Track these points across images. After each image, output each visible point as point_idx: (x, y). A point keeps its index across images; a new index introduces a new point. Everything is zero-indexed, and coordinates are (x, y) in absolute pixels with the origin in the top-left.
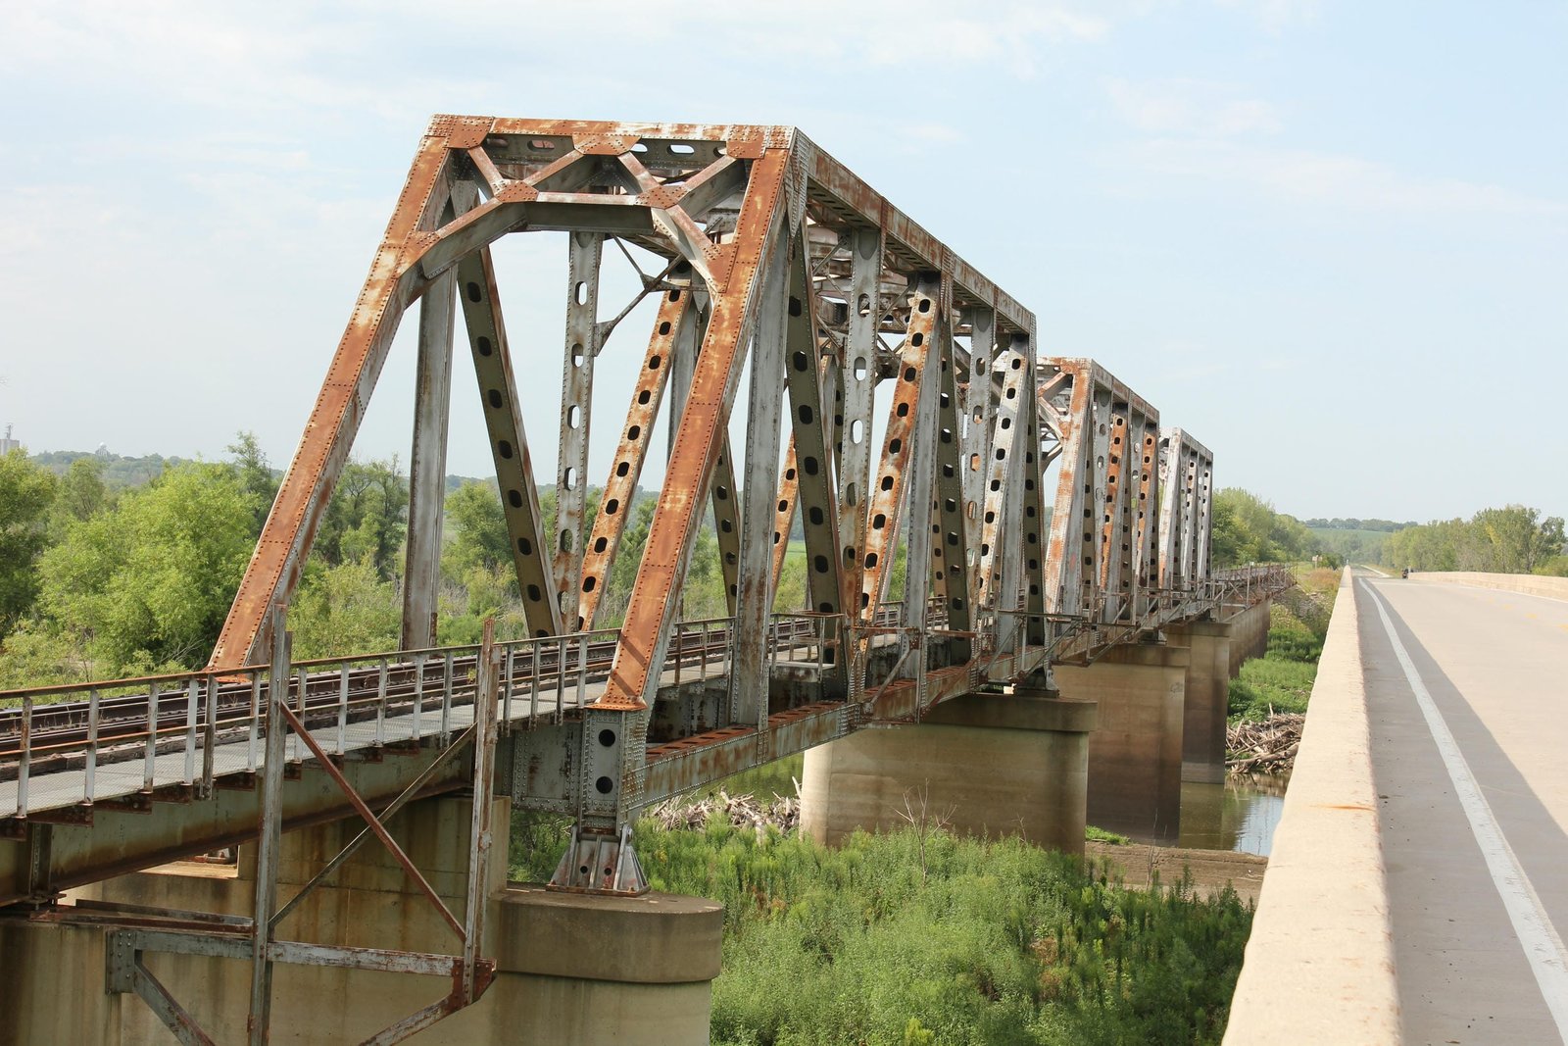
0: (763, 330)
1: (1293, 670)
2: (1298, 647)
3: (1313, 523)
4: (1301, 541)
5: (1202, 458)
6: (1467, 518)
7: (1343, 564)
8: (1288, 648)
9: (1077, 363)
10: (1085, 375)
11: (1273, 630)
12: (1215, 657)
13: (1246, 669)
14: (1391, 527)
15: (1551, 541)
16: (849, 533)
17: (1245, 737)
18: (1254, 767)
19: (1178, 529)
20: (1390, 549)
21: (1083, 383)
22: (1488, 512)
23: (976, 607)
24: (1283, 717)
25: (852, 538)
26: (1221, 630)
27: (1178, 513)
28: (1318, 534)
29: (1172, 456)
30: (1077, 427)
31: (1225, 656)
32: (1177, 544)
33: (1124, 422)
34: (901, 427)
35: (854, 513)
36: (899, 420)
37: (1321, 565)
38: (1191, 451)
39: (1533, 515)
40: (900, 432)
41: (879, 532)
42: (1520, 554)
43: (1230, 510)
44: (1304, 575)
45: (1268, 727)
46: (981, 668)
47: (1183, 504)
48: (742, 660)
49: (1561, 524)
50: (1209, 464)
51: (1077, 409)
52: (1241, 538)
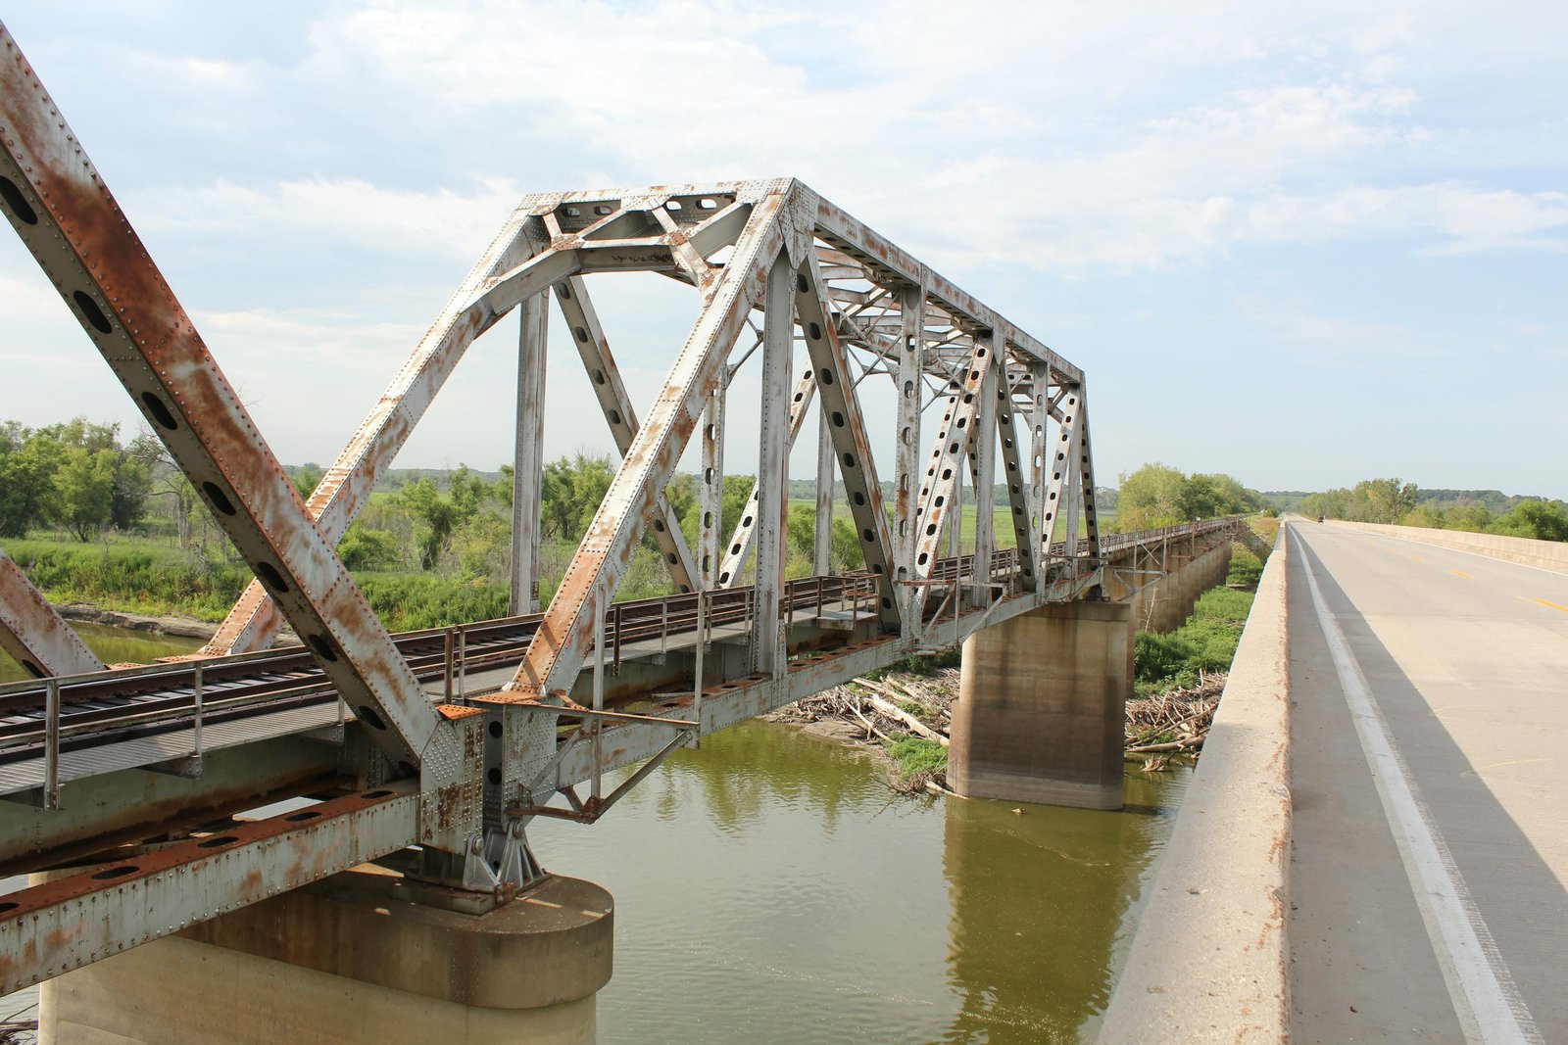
1: (1240, 600)
3: (1267, 494)
7: (1282, 514)
8: (1243, 573)
11: (1234, 561)
14: (1305, 495)
15: (1410, 498)
17: (1171, 709)
20: (1305, 505)
42: (1388, 508)
45: (1197, 697)
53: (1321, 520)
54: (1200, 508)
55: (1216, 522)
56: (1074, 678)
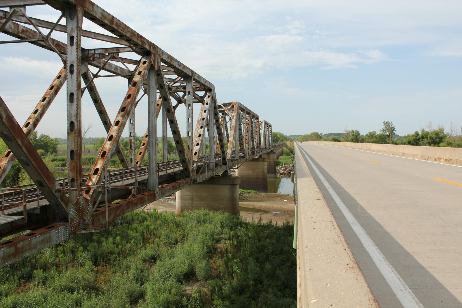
1: (287, 157)
2: (287, 153)
4: (287, 138)
5: (269, 125)
6: (309, 134)
7: (294, 141)
8: (286, 153)
9: (235, 103)
10: (237, 105)
11: (284, 151)
12: (274, 157)
13: (280, 157)
14: (299, 136)
15: (321, 136)
16: (71, 144)
17: (280, 169)
18: (281, 174)
19: (265, 137)
20: (299, 139)
21: (236, 107)
22: (312, 133)
24: (285, 165)
25: (73, 146)
26: (275, 153)
27: (265, 134)
28: (290, 137)
29: (263, 125)
30: (235, 116)
31: (275, 157)
32: (265, 140)
33: (250, 117)
34: (127, 103)
35: (73, 135)
36: (127, 100)
37: (290, 141)
38: (266, 124)
39: (318, 133)
40: (126, 104)
41: (109, 142)
42: (317, 138)
43: (277, 135)
44: (288, 143)
45: (283, 167)
46: (195, 178)
47: (266, 133)
50: (271, 126)
51: (235, 112)
52: (279, 138)
53: (302, 142)
54: (275, 140)
55: (278, 143)
56: (270, 161)
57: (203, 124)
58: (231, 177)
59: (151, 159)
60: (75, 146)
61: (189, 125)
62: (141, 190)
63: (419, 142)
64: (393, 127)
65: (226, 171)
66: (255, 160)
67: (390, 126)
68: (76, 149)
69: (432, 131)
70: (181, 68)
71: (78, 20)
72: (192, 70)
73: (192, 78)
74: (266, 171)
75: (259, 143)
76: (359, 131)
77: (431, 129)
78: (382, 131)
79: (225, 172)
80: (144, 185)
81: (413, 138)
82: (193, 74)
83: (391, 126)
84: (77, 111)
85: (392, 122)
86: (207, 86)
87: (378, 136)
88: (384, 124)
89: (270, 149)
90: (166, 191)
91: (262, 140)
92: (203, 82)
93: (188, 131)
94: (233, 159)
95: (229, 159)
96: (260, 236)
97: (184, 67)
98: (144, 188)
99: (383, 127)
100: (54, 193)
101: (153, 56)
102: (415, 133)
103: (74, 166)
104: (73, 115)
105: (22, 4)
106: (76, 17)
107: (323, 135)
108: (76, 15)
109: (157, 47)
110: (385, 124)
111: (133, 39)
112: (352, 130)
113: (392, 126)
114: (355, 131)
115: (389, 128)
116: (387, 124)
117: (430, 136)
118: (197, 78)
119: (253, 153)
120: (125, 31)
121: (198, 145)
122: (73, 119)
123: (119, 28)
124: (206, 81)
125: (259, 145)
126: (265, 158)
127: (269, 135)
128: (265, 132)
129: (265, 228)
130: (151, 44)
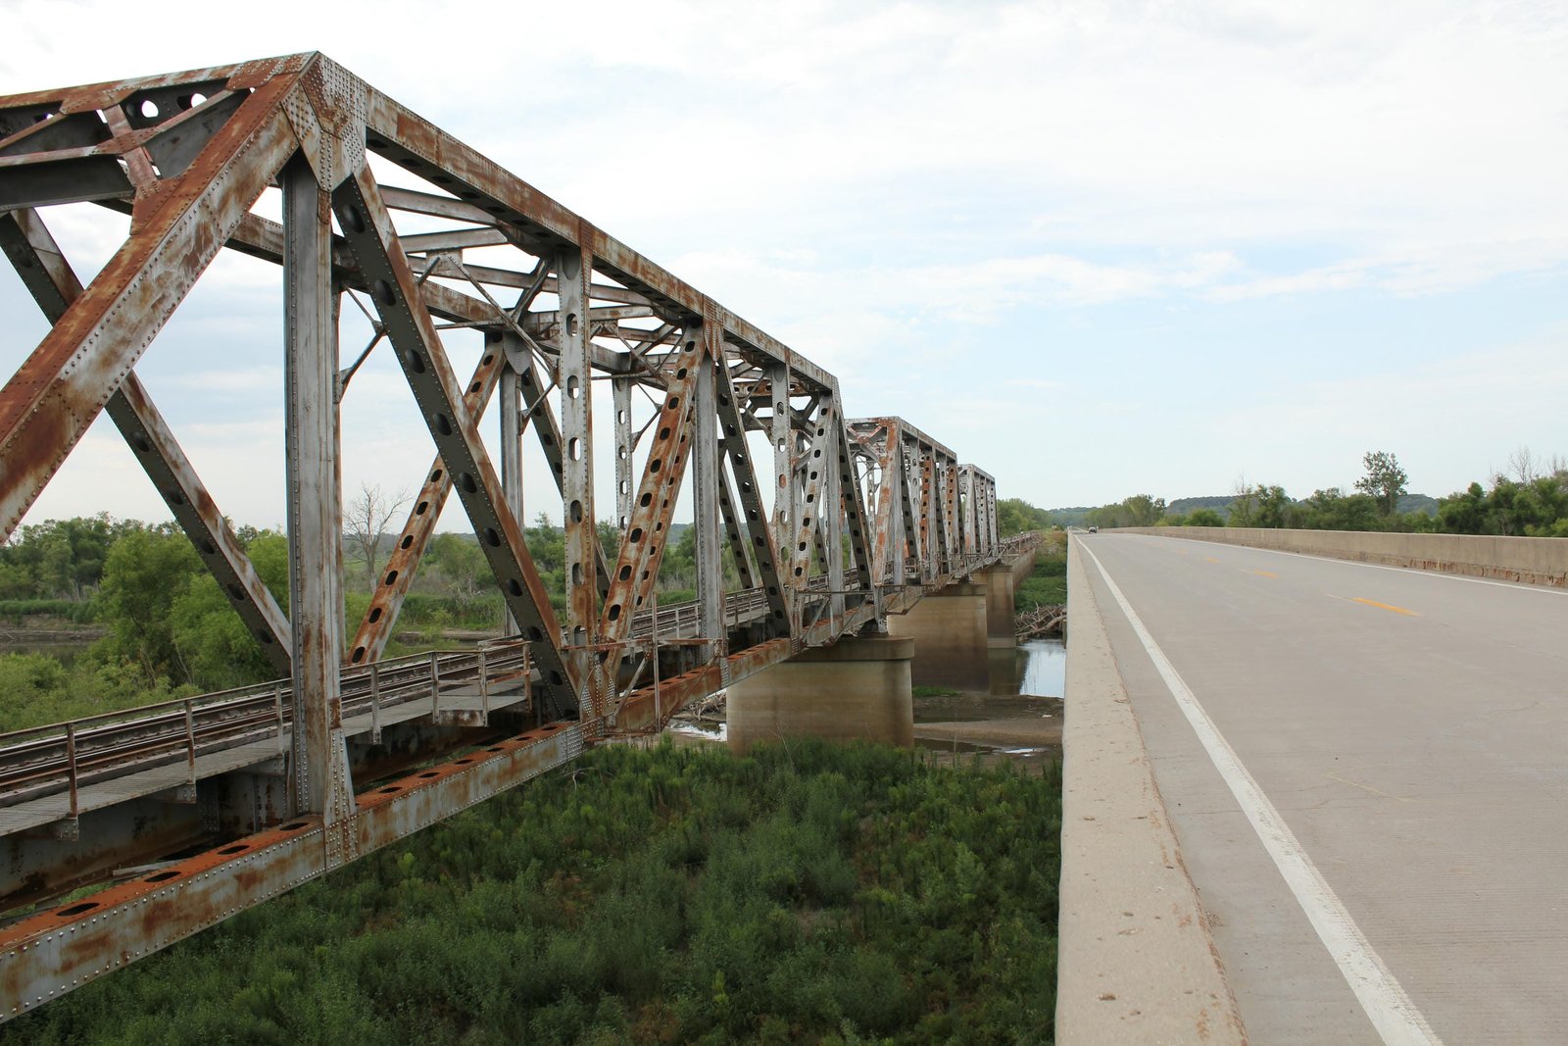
0: (299, 310)
2: (1053, 569)
4: (1047, 519)
5: (988, 480)
6: (1120, 502)
7: (1066, 527)
9: (889, 419)
10: (894, 426)
12: (1006, 582)
13: (1024, 582)
15: (1160, 509)
16: (576, 550)
18: (1031, 636)
19: (977, 518)
21: (892, 431)
22: (1130, 499)
23: (793, 590)
24: (1044, 609)
26: (1008, 569)
27: (976, 509)
28: (1055, 516)
29: (969, 481)
30: (891, 459)
31: (1010, 581)
32: (977, 527)
33: (930, 457)
34: (662, 449)
35: (579, 531)
36: (661, 442)
37: (1057, 529)
38: (979, 475)
39: (1150, 498)
40: (661, 452)
41: (635, 545)
42: (1145, 519)
44: (1050, 535)
46: (801, 637)
48: (309, 732)
49: (1163, 501)
50: (993, 483)
51: (890, 448)
52: (1020, 520)
54: (1009, 528)
55: (1018, 537)
56: (994, 595)
57: (813, 490)
58: (888, 639)
59: (707, 583)
60: (582, 554)
61: (781, 496)
62: (683, 664)
63: (1485, 520)
64: (1399, 472)
65: (873, 621)
66: (950, 591)
67: (1388, 468)
68: (586, 560)
69: (1532, 481)
70: (762, 347)
71: (583, 274)
72: (786, 347)
73: (787, 366)
74: (982, 625)
75: (957, 537)
76: (1282, 489)
77: (1527, 473)
78: (1363, 485)
79: (869, 626)
80: (689, 652)
81: (1464, 506)
82: (788, 358)
83: (1391, 467)
84: (587, 477)
85: (1393, 456)
86: (819, 384)
87: (1347, 505)
88: (1367, 464)
89: (991, 555)
90: (741, 667)
91: (969, 528)
92: (810, 374)
93: (780, 510)
94: (888, 587)
95: (881, 587)
96: (978, 799)
97: (771, 341)
98: (691, 658)
99: (1365, 473)
100: (559, 653)
101: (707, 327)
102: (1470, 490)
103: (581, 599)
104: (578, 488)
105: (456, 245)
106: (580, 272)
107: (1167, 504)
108: (580, 269)
109: (716, 303)
110: (1371, 464)
111: (671, 296)
112: (1260, 486)
113: (1394, 466)
114: (1271, 488)
115: (1384, 475)
116: (1376, 461)
117: (1521, 496)
118: (797, 366)
119: (944, 568)
120: (656, 280)
121: (802, 546)
122: (579, 496)
123: (646, 278)
124: (820, 371)
125: (958, 543)
126: (978, 586)
127: (988, 512)
128: (975, 501)
129: (991, 780)
130: (704, 300)
